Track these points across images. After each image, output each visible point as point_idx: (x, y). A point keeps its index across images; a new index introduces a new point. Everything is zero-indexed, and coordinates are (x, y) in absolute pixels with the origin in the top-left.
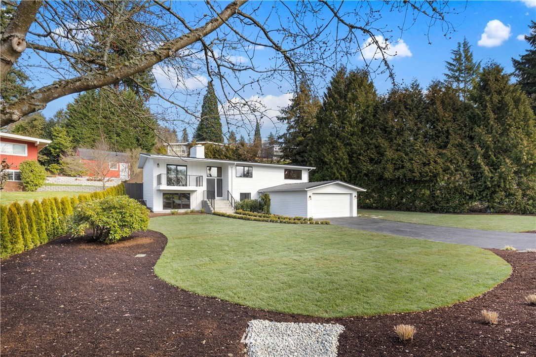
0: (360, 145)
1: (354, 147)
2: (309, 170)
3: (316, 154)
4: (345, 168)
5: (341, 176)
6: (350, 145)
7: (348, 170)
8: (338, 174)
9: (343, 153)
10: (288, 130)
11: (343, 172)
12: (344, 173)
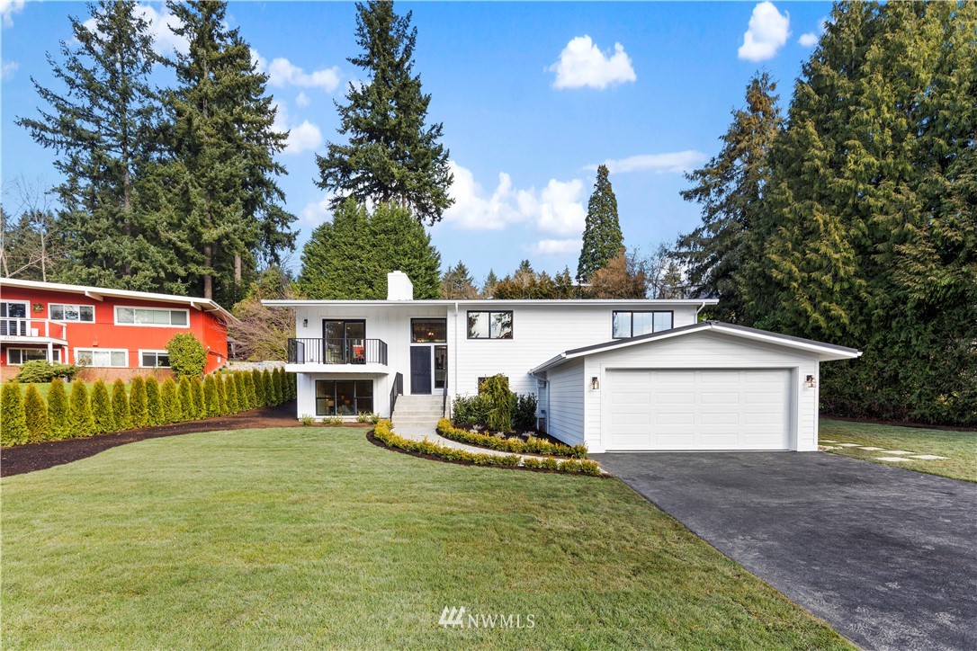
0: (903, 208)
1: (878, 218)
2: (699, 307)
3: (756, 265)
4: (844, 292)
5: (830, 318)
6: (865, 214)
7: (857, 298)
8: (816, 315)
9: (835, 244)
10: (705, 220)
11: (833, 306)
12: (837, 310)
